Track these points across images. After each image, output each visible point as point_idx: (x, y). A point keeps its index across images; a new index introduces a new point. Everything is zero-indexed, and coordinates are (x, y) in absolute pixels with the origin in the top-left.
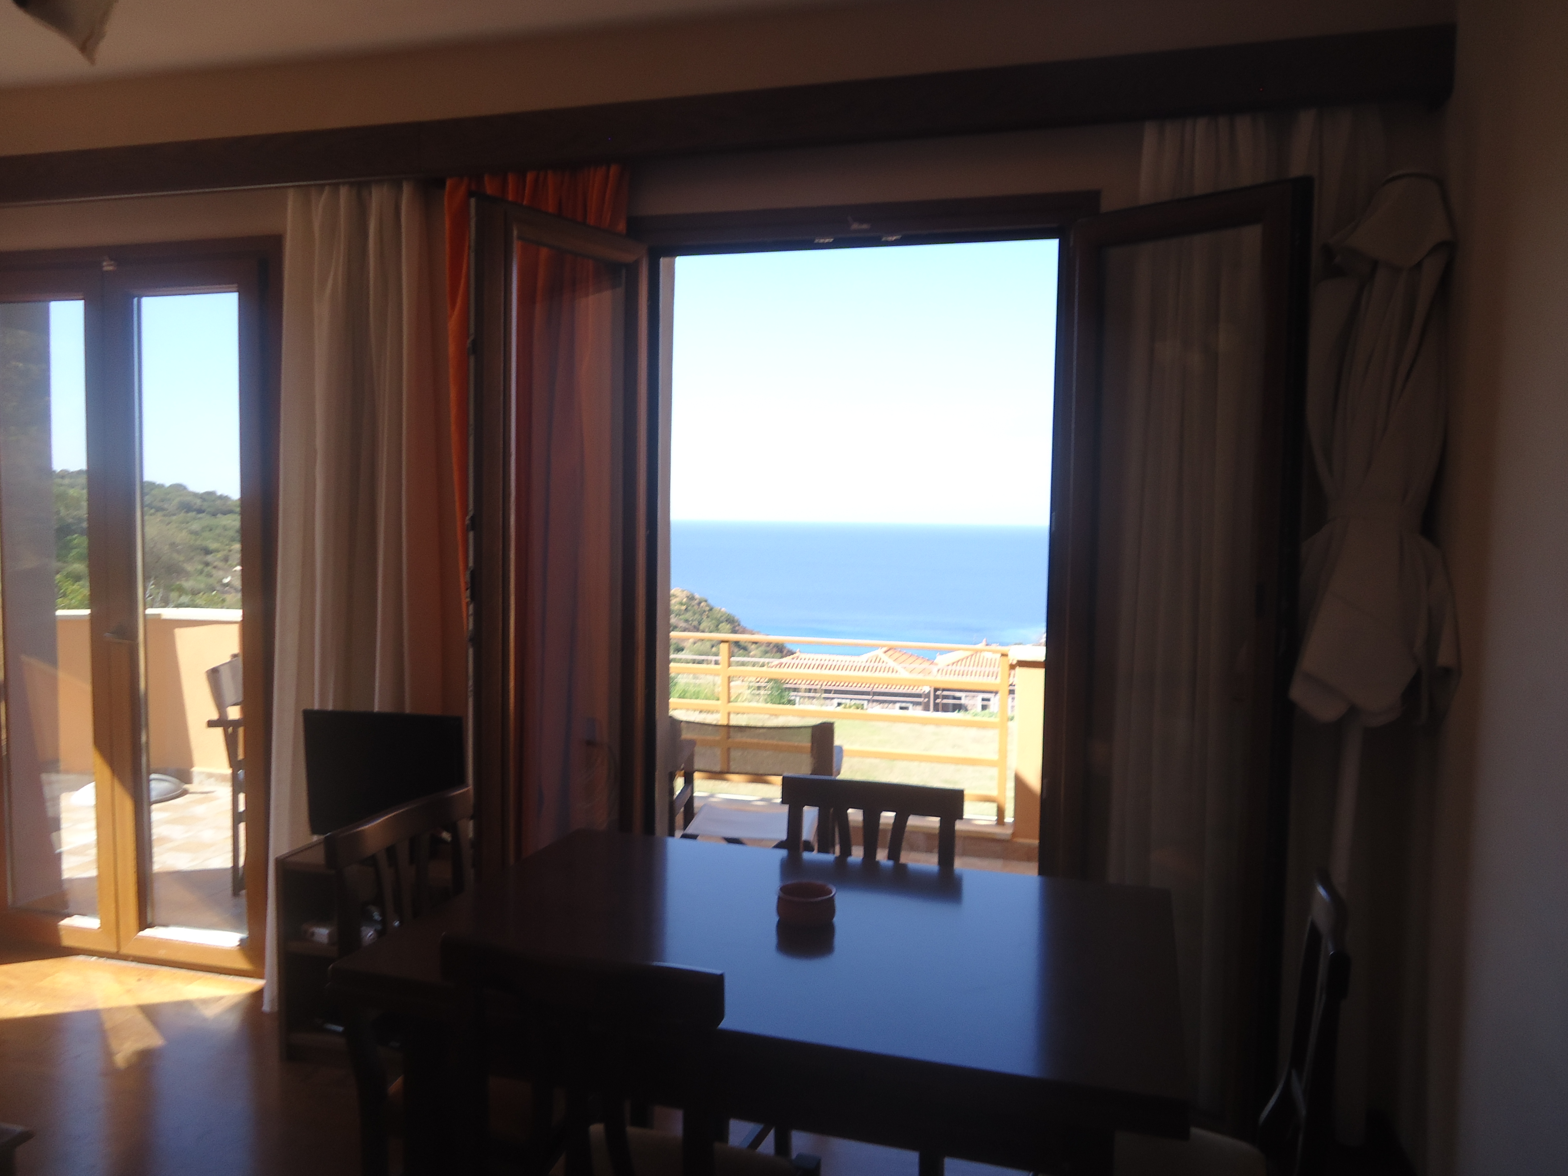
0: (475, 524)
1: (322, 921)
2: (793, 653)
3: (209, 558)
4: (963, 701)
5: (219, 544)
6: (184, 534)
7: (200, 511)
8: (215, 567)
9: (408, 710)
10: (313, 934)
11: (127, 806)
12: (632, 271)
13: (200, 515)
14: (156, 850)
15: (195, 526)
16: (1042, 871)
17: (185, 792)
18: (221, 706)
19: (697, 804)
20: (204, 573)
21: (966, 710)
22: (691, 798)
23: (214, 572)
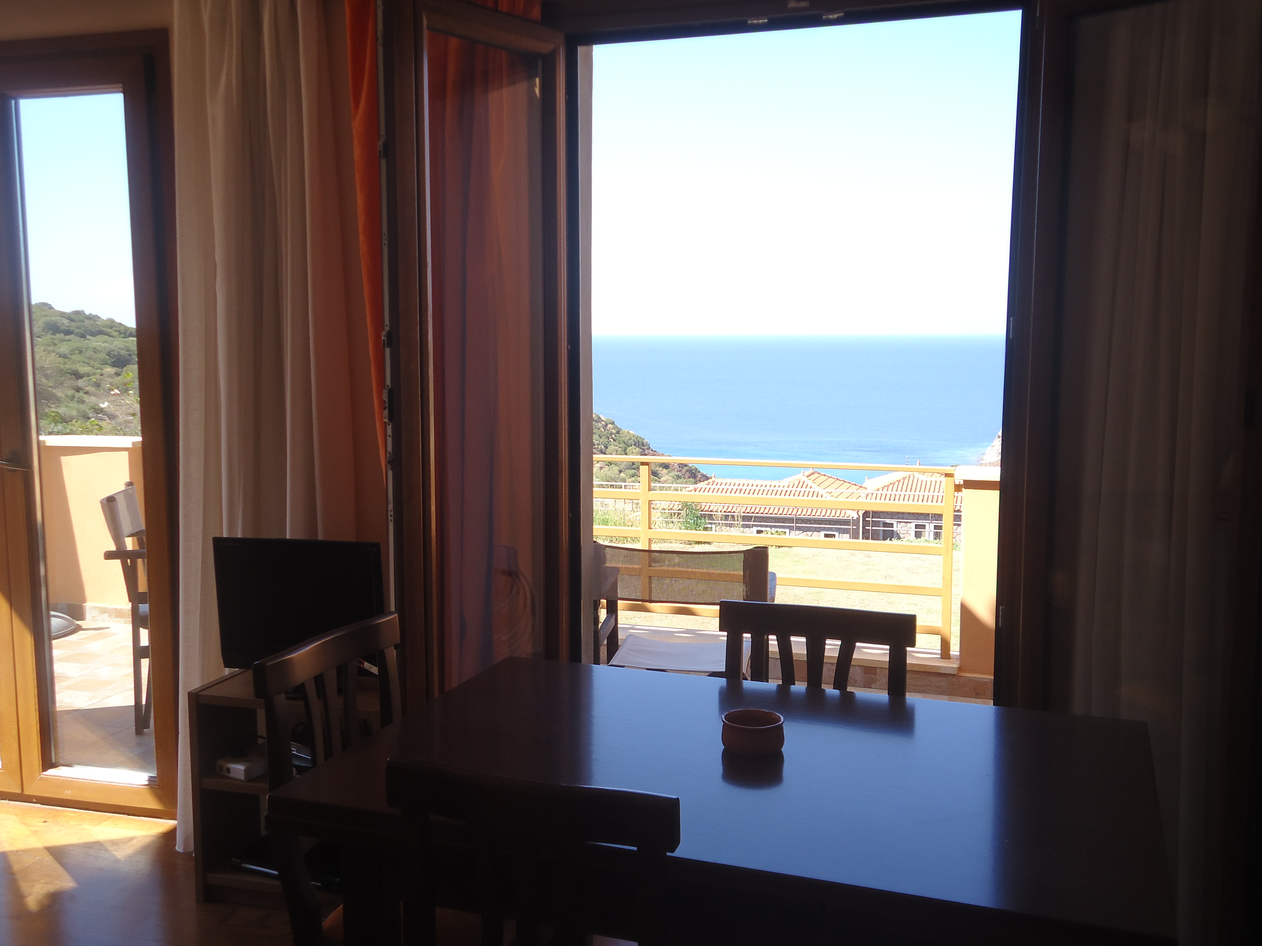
0: (393, 340)
1: (238, 757)
2: (707, 478)
3: (80, 383)
4: (895, 528)
5: (90, 368)
6: (53, 356)
7: (68, 332)
8: (86, 393)
9: (320, 537)
10: (228, 770)
11: (27, 640)
12: (549, 61)
13: (67, 337)
14: (58, 687)
15: (64, 348)
16: (997, 702)
17: (78, 628)
18: (117, 537)
19: (621, 635)
20: (76, 399)
21: (899, 538)
22: (615, 630)
23: (86, 397)
